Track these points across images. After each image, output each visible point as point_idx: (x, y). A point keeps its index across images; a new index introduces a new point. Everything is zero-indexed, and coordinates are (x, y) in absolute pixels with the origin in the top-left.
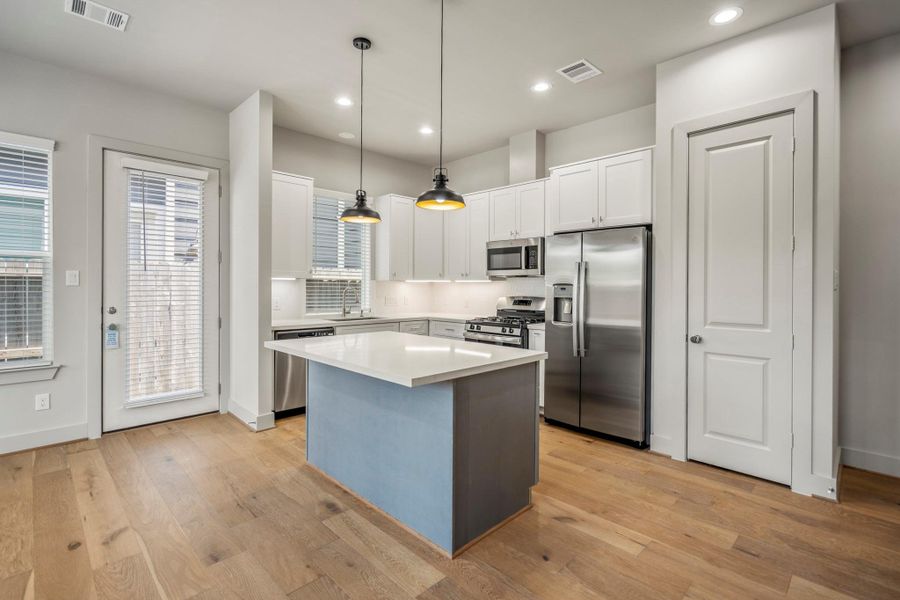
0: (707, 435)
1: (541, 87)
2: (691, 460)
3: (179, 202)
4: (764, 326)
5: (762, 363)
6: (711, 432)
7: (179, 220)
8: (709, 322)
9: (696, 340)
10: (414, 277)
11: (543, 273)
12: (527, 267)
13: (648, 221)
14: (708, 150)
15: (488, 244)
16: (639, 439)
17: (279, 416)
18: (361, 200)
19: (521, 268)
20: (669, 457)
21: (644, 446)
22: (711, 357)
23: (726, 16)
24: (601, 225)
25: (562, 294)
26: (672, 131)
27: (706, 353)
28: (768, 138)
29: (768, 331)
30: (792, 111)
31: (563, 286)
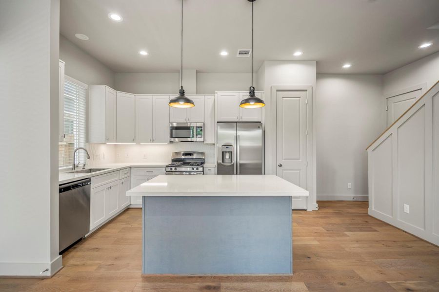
1: (224, 53)
4: (299, 159)
5: (299, 171)
8: (283, 158)
9: (281, 166)
10: (116, 141)
11: (204, 140)
12: (197, 136)
13: (260, 121)
14: (283, 97)
15: (171, 123)
22: (284, 171)
23: (298, 54)
24: (241, 120)
25: (225, 150)
26: (271, 88)
28: (300, 97)
29: (300, 161)
30: (306, 90)
31: (227, 146)
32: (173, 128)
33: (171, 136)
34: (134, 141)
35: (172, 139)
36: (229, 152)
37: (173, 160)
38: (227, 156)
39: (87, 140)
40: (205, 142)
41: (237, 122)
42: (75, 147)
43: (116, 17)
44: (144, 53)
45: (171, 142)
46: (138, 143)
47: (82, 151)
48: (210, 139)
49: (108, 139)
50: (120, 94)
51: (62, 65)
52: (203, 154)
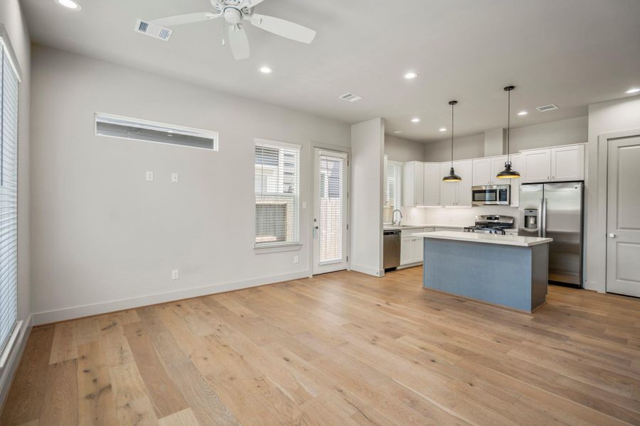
0: (618, 281)
1: (523, 113)
2: (608, 293)
3: (286, 164)
6: (620, 279)
7: (285, 173)
10: (424, 205)
11: (510, 203)
12: (500, 200)
13: (582, 179)
14: (620, 147)
15: (473, 187)
16: (578, 283)
17: (387, 271)
18: (452, 171)
19: (496, 200)
20: (596, 292)
21: (580, 287)
24: (553, 181)
25: (528, 213)
26: (598, 137)
27: (617, 242)
31: (531, 210)
32: (474, 192)
33: (474, 200)
34: (439, 204)
35: (475, 203)
36: (533, 216)
37: (477, 223)
38: (531, 221)
39: (402, 204)
40: (512, 206)
41: (543, 183)
42: (395, 209)
43: (416, 120)
44: (443, 130)
45: (474, 205)
46: (444, 206)
47: (399, 212)
48: (515, 203)
49: (416, 204)
50: (427, 165)
51: (386, 158)
52: (511, 218)
